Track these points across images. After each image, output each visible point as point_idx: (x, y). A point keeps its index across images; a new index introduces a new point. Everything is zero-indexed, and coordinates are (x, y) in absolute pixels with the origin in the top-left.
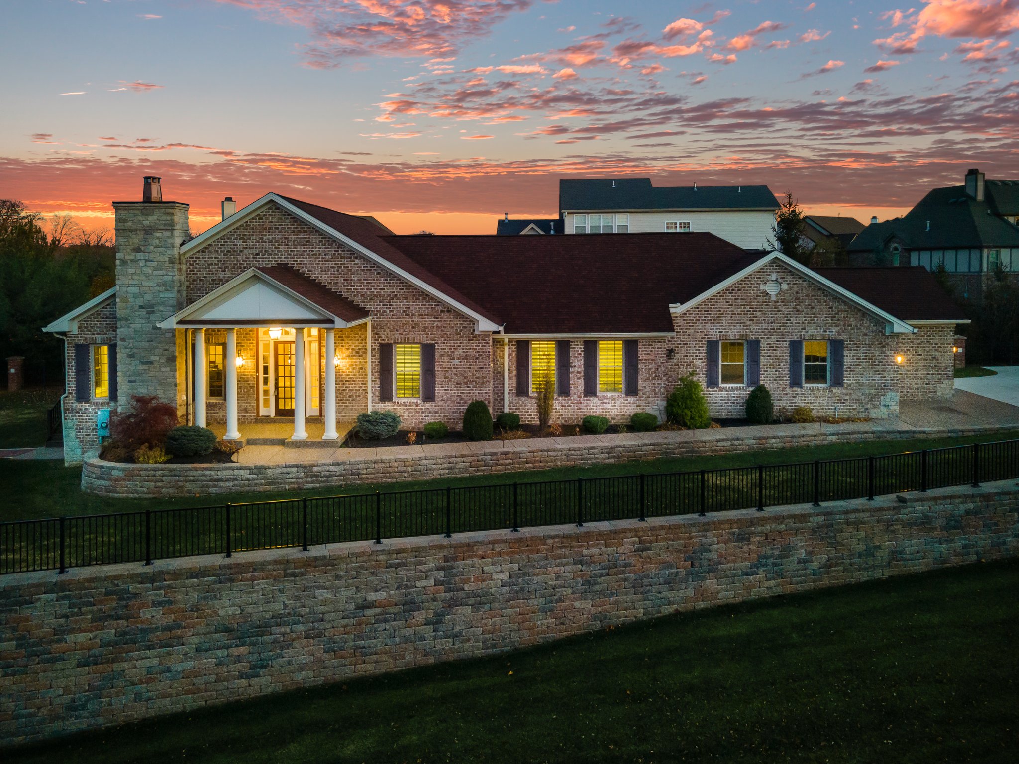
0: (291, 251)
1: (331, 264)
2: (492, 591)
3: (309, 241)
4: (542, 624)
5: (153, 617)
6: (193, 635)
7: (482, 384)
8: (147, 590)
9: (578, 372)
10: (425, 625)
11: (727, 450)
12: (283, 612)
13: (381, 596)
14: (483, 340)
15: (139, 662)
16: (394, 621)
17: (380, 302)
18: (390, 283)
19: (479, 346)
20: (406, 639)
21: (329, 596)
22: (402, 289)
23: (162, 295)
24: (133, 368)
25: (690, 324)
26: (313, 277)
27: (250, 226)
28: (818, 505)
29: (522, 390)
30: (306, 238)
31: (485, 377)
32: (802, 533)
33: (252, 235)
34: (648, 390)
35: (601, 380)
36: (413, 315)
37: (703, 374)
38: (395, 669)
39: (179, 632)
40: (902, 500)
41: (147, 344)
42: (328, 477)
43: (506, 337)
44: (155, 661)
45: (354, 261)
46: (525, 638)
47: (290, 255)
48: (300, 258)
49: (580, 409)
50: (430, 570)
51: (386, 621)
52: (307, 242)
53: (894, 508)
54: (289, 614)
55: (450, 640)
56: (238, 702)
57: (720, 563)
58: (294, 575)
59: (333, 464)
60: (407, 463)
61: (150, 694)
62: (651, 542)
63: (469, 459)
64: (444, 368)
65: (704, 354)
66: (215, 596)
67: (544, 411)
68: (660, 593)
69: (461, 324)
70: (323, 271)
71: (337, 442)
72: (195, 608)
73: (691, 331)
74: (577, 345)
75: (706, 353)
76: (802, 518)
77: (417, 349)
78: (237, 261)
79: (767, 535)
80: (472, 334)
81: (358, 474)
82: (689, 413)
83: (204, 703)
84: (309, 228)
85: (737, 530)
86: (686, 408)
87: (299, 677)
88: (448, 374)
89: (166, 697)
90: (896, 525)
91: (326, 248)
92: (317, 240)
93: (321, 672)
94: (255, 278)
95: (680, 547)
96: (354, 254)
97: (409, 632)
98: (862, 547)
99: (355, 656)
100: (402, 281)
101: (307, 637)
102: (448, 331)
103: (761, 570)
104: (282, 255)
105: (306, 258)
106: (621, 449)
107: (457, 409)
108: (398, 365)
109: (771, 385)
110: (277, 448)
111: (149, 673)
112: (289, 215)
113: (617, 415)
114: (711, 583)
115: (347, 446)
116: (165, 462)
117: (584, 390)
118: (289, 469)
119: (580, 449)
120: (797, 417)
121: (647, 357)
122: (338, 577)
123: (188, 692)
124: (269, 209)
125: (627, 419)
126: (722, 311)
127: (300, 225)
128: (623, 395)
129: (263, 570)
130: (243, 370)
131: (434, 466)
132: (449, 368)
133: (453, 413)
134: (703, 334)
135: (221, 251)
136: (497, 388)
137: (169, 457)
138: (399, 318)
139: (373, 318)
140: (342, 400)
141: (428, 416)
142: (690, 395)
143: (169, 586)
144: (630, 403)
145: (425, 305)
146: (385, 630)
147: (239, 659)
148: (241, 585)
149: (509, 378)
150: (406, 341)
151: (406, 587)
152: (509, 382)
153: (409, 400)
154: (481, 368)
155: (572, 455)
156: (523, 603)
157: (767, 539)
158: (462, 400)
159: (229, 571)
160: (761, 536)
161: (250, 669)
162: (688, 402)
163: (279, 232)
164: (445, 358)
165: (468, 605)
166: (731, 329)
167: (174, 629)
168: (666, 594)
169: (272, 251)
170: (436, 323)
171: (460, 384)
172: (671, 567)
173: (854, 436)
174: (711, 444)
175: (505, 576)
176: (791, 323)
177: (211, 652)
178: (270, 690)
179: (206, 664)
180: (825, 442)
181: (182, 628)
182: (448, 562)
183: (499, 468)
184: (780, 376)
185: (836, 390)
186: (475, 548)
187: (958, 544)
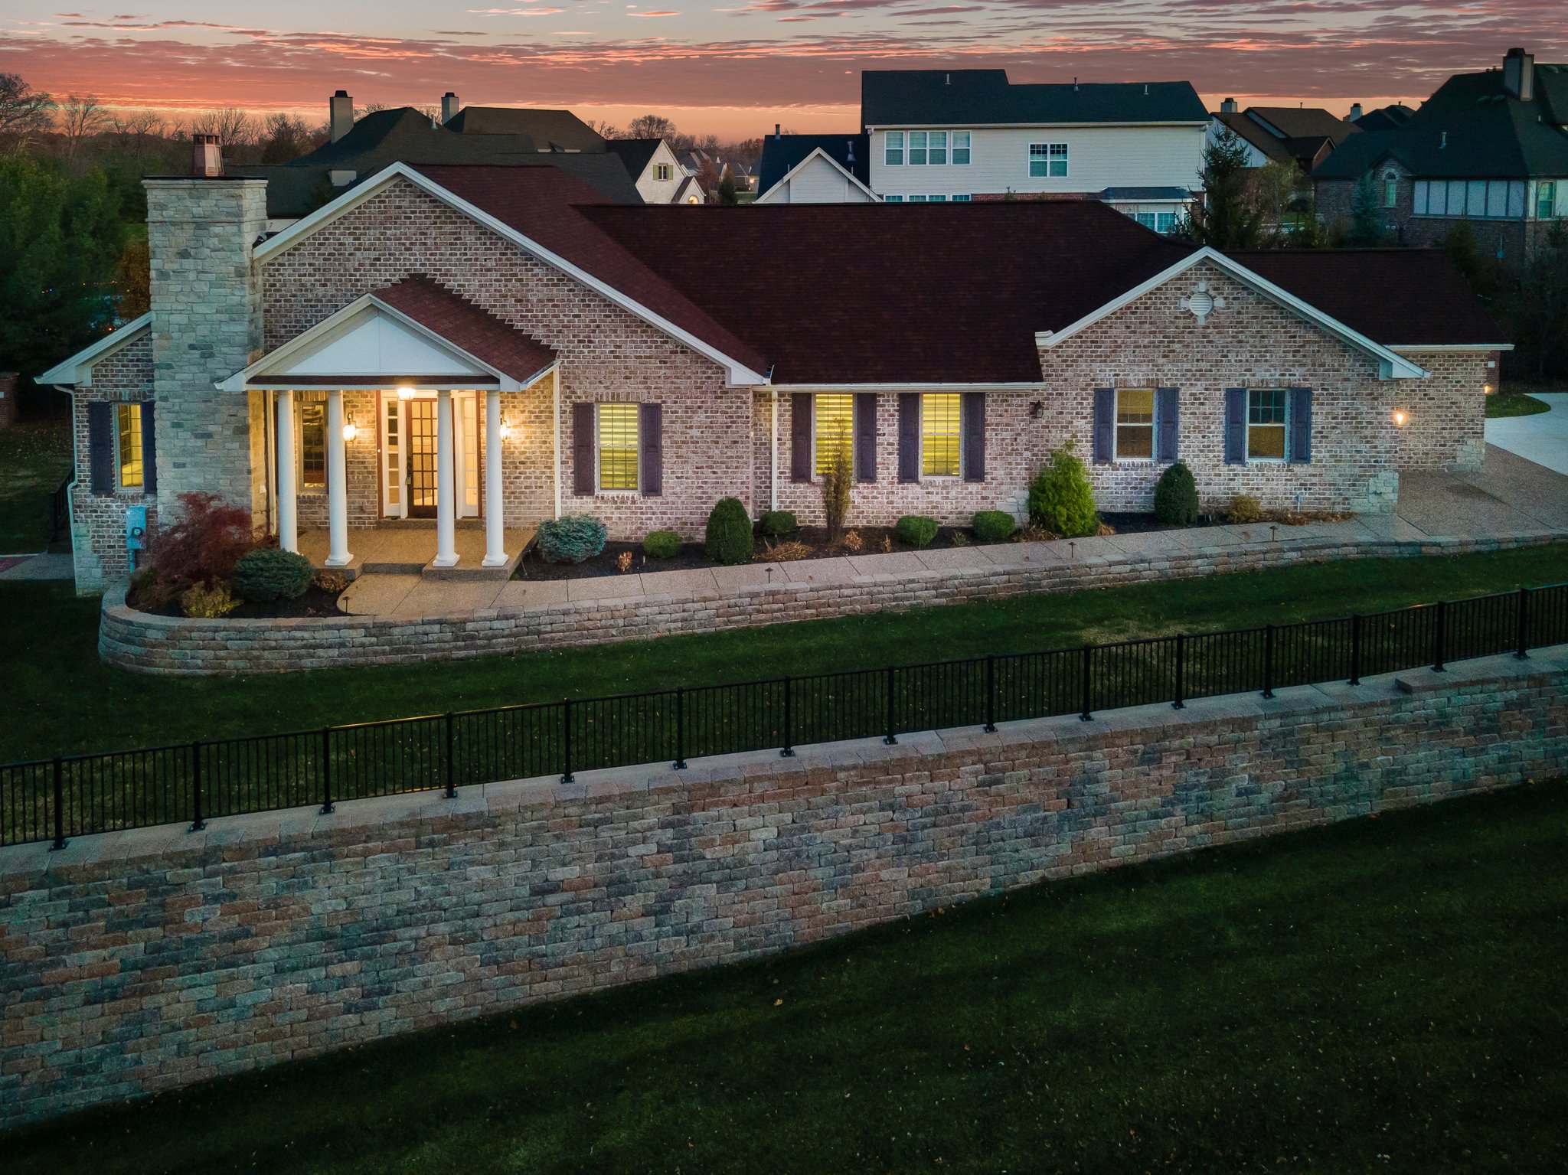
0: (431, 255)
1: (494, 275)
2: (750, 858)
3: (460, 239)
4: (829, 908)
5: (205, 920)
6: (270, 947)
7: (737, 467)
8: (196, 876)
9: (888, 444)
10: (643, 915)
11: (1126, 579)
12: (414, 904)
13: (573, 873)
14: (738, 397)
15: (184, 992)
16: (594, 910)
17: (574, 336)
18: (589, 306)
19: (731, 408)
20: (612, 940)
21: (489, 876)
22: (610, 316)
23: (225, 328)
24: (179, 443)
25: (1069, 362)
26: (466, 296)
27: (365, 213)
28: (1271, 696)
29: (800, 472)
30: (455, 233)
31: (742, 457)
32: (1245, 748)
33: (369, 229)
34: (1000, 473)
35: (925, 456)
36: (625, 357)
37: (1087, 441)
38: (595, 989)
39: (247, 943)
40: (1402, 688)
41: (202, 406)
42: (489, 638)
43: (775, 390)
44: (210, 992)
45: (532, 270)
46: (804, 931)
47: (429, 260)
48: (445, 265)
49: (892, 502)
50: (650, 829)
51: (580, 912)
52: (456, 239)
53: (1393, 702)
54: (424, 907)
55: (683, 939)
56: (343, 1051)
57: (1114, 800)
58: (431, 844)
59: (498, 618)
60: (617, 614)
61: (202, 1044)
62: (1003, 770)
63: (714, 604)
64: (676, 442)
65: (1089, 411)
66: (306, 883)
68: (1017, 851)
69: (704, 373)
70: (482, 286)
71: (506, 571)
72: (274, 903)
73: (1069, 374)
74: (888, 401)
75: (1093, 408)
76: (1244, 724)
77: (634, 411)
78: (345, 270)
79: (1188, 753)
80: (720, 388)
81: (539, 633)
82: (1064, 511)
83: (289, 1055)
84: (460, 218)
85: (1141, 746)
86: (1062, 504)
87: (441, 1007)
88: (683, 451)
89: (229, 1048)
90: (1395, 729)
91: (486, 249)
92: (473, 237)
93: (475, 997)
94: (373, 309)
95: (1050, 777)
96: (531, 259)
97: (616, 928)
98: (1340, 766)
99: (530, 970)
100: (608, 303)
101: (454, 942)
102: (684, 384)
103: (1178, 809)
104: (416, 260)
105: (456, 265)
106: (956, 582)
107: (697, 508)
108: (602, 436)
109: (1196, 459)
110: (409, 582)
111: (200, 1010)
112: (427, 196)
113: (951, 513)
114: (1098, 833)
115: (523, 578)
116: (233, 614)
117: (899, 473)
118: (427, 628)
119: (891, 584)
120: (1238, 512)
121: (998, 420)
122: (502, 846)
123: (262, 1039)
124: (395, 186)
125: (967, 518)
126: (1119, 341)
127: (445, 212)
128: (961, 481)
129: (382, 837)
130: (356, 444)
131: (658, 617)
132: (684, 442)
133: (691, 513)
134: (1088, 379)
135: (319, 254)
136: (760, 468)
137: (238, 603)
138: (603, 362)
139: (563, 362)
140: (513, 493)
141: (651, 519)
142: (1067, 480)
143: (231, 871)
144: (971, 493)
145: (646, 342)
146: (578, 926)
147: (344, 982)
148: (347, 863)
149: (780, 454)
150: (616, 399)
151: (613, 857)
152: (780, 459)
153: (621, 493)
154: (735, 442)
155: (879, 593)
156: (799, 876)
157: (1188, 758)
158: (703, 493)
159: (327, 842)
160: (1180, 755)
161: (363, 997)
162: (1064, 493)
163: (411, 223)
164: (678, 427)
165: (710, 882)
166: (1133, 371)
167: (239, 938)
168: (1027, 852)
169: (401, 254)
170: (663, 371)
171: (702, 468)
172: (1036, 808)
173: (1327, 551)
174: (1100, 570)
175: (770, 834)
176: (1229, 361)
177: (300, 972)
178: (394, 1029)
179: (291, 991)
180: (1281, 562)
181: (253, 936)
182: (679, 813)
183: (762, 616)
184: (1209, 446)
185: (1298, 469)
186: (722, 790)
187: (1492, 756)
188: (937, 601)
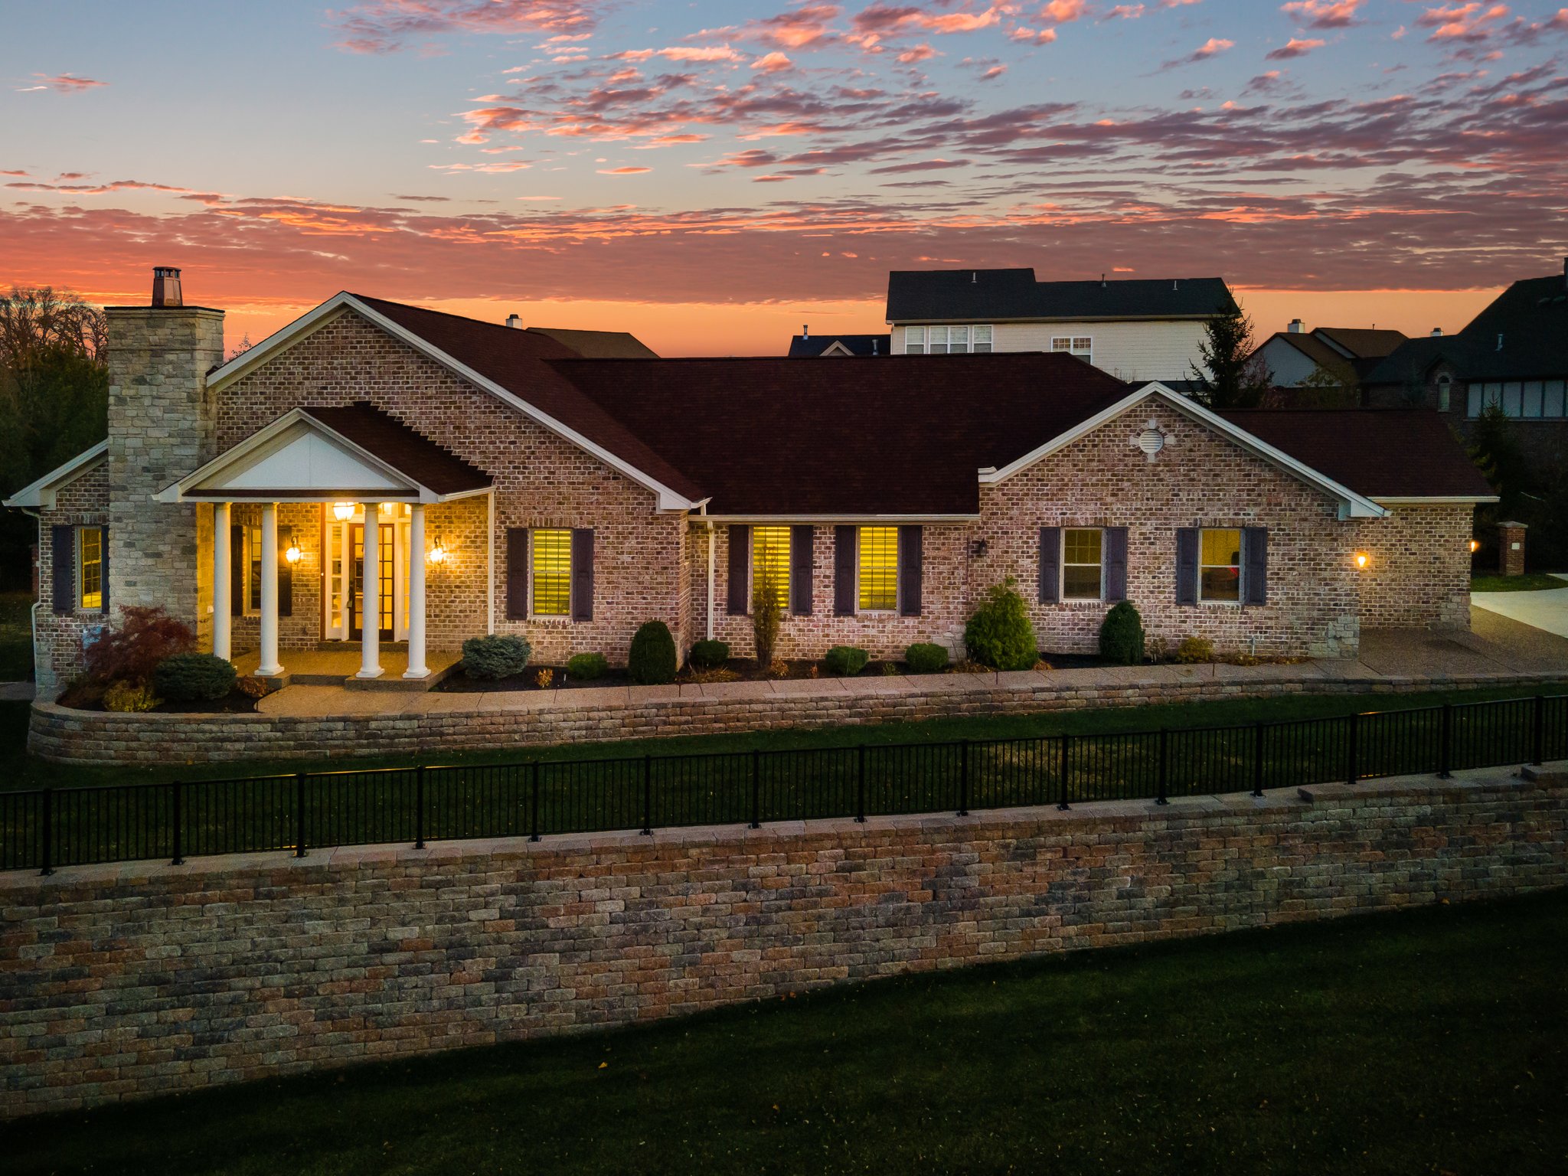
0: (375, 383)
1: (434, 403)
2: (595, 930)
3: (403, 368)
4: (677, 985)
5: (39, 958)
6: (102, 988)
7: (667, 593)
8: (32, 915)
9: (825, 577)
10: (482, 980)
11: (1049, 707)
12: (250, 954)
13: (412, 932)
14: (669, 523)
15: (16, 1027)
16: (432, 973)
17: (510, 463)
18: (524, 432)
19: (662, 533)
20: (450, 1003)
21: (328, 931)
22: (544, 443)
23: (176, 452)
24: (132, 563)
25: (1015, 500)
26: (407, 424)
27: (313, 343)
28: (1165, 802)
29: (735, 604)
30: (398, 362)
31: (672, 583)
32: (1128, 848)
33: (317, 358)
34: (937, 607)
35: (862, 592)
36: (559, 483)
37: (1033, 581)
38: (430, 1051)
39: (80, 983)
40: (1305, 798)
41: (154, 526)
42: (392, 738)
43: (710, 521)
44: (41, 1028)
45: (470, 398)
46: (648, 1007)
47: (372, 388)
48: (387, 393)
49: (828, 636)
50: (492, 894)
51: (418, 972)
52: (399, 368)
53: (1291, 811)
54: (260, 958)
55: (523, 1006)
56: (170, 1097)
57: (983, 895)
58: (269, 895)
59: (401, 718)
60: (520, 719)
61: (31, 1079)
62: (865, 856)
63: (620, 714)
64: (607, 568)
65: (1035, 550)
66: (141, 927)
67: (764, 637)
68: (878, 940)
69: (635, 499)
70: (422, 413)
71: (426, 683)
72: (108, 946)
73: (1015, 512)
74: (825, 533)
75: (1038, 547)
76: (1129, 823)
77: (566, 537)
79: (1064, 850)
80: (651, 514)
81: (441, 734)
82: (999, 644)
83: (117, 1096)
85: (1014, 841)
86: (996, 636)
87: (273, 1059)
88: (613, 577)
89: (57, 1085)
90: (1293, 838)
91: (427, 378)
92: (414, 365)
93: (308, 1052)
94: (302, 425)
95: (915, 867)
96: (470, 387)
97: (455, 991)
98: (1232, 873)
99: (366, 1027)
100: (544, 430)
101: (289, 995)
102: (616, 510)
103: (1053, 908)
104: (361, 388)
105: (398, 393)
106: (871, 702)
107: (625, 633)
108: (535, 562)
109: (1145, 601)
110: (330, 689)
111: (30, 1046)
112: (372, 326)
113: (887, 647)
114: (966, 927)
115: (441, 690)
116: (149, 710)
117: (834, 606)
118: (331, 725)
119: (802, 701)
120: (1187, 653)
121: (936, 553)
122: (342, 901)
123: (90, 1079)
124: (341, 317)
125: (903, 652)
126: (1066, 479)
127: (389, 342)
128: (897, 614)
129: (219, 887)
130: (300, 567)
131: (562, 724)
132: (614, 568)
133: (620, 639)
134: (1034, 517)
135: (270, 384)
136: (697, 600)
137: (158, 701)
138: (538, 488)
139: (498, 488)
141: (581, 644)
142: (1004, 614)
143: (66, 910)
144: (907, 627)
145: (579, 468)
146: (416, 987)
147: (176, 1027)
148: (184, 910)
149: (717, 585)
150: (549, 525)
151: (453, 919)
152: (716, 590)
153: (553, 618)
154: (666, 568)
155: (791, 709)
156: (646, 950)
157: (1065, 856)
158: (633, 618)
159: (165, 888)
160: (1055, 852)
161: (194, 1044)
162: (1001, 627)
163: (357, 353)
164: (609, 552)
165: (554, 952)
166: (1081, 509)
167: (73, 977)
168: (888, 942)
169: (347, 383)
170: (595, 497)
171: (632, 593)
172: (899, 898)
173: (1270, 687)
174: (1024, 696)
175: (618, 906)
176: (1180, 500)
177: (130, 1016)
178: (224, 1078)
179: (122, 1034)
180: (1219, 696)
181: (86, 977)
182: (522, 881)
183: (668, 728)
184: (1159, 587)
185: (1253, 611)
186: (568, 860)
187: (1403, 871)
188: (848, 720)
